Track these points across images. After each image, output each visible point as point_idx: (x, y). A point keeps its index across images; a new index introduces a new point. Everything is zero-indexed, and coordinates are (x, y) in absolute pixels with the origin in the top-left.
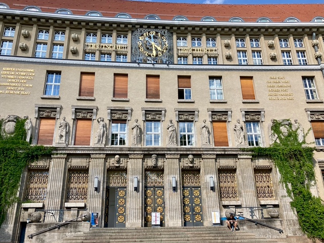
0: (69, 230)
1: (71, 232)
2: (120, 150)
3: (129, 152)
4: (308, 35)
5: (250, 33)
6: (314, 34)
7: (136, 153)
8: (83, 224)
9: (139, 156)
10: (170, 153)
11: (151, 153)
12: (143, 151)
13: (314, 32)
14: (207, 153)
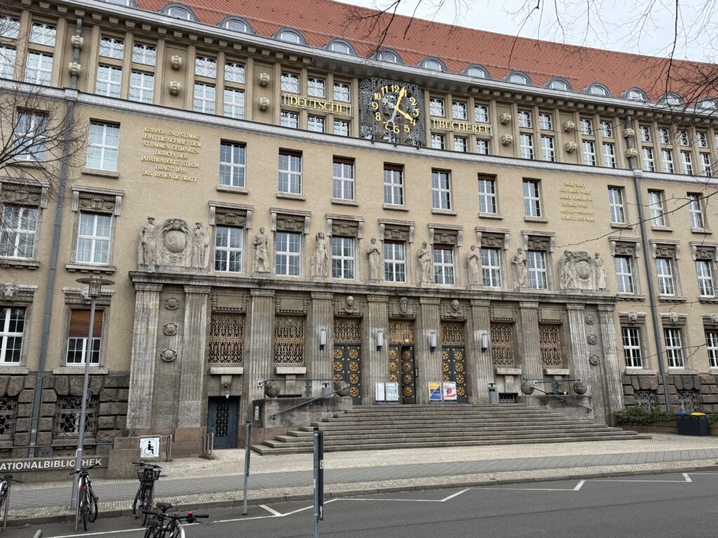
0: (325, 408)
1: (328, 411)
2: (356, 289)
3: (368, 292)
4: (620, 118)
5: (541, 105)
6: (629, 118)
7: (379, 293)
8: (343, 400)
9: (383, 299)
10: (428, 296)
11: (400, 294)
12: (388, 291)
13: (630, 115)
14: (479, 298)
